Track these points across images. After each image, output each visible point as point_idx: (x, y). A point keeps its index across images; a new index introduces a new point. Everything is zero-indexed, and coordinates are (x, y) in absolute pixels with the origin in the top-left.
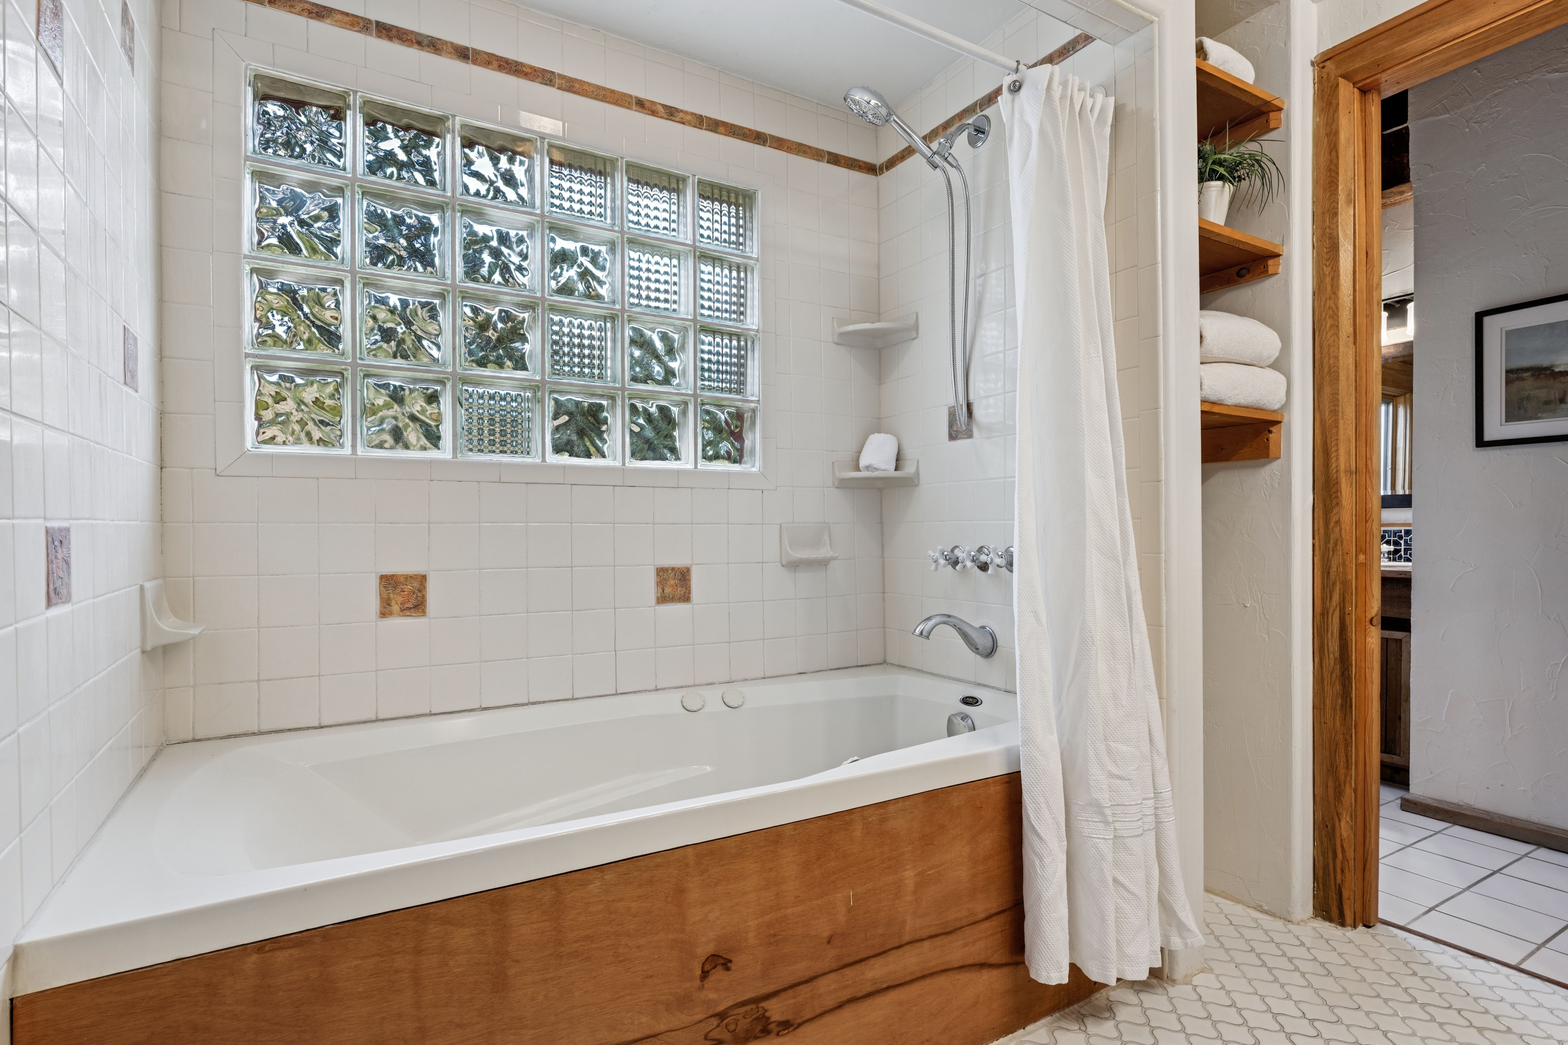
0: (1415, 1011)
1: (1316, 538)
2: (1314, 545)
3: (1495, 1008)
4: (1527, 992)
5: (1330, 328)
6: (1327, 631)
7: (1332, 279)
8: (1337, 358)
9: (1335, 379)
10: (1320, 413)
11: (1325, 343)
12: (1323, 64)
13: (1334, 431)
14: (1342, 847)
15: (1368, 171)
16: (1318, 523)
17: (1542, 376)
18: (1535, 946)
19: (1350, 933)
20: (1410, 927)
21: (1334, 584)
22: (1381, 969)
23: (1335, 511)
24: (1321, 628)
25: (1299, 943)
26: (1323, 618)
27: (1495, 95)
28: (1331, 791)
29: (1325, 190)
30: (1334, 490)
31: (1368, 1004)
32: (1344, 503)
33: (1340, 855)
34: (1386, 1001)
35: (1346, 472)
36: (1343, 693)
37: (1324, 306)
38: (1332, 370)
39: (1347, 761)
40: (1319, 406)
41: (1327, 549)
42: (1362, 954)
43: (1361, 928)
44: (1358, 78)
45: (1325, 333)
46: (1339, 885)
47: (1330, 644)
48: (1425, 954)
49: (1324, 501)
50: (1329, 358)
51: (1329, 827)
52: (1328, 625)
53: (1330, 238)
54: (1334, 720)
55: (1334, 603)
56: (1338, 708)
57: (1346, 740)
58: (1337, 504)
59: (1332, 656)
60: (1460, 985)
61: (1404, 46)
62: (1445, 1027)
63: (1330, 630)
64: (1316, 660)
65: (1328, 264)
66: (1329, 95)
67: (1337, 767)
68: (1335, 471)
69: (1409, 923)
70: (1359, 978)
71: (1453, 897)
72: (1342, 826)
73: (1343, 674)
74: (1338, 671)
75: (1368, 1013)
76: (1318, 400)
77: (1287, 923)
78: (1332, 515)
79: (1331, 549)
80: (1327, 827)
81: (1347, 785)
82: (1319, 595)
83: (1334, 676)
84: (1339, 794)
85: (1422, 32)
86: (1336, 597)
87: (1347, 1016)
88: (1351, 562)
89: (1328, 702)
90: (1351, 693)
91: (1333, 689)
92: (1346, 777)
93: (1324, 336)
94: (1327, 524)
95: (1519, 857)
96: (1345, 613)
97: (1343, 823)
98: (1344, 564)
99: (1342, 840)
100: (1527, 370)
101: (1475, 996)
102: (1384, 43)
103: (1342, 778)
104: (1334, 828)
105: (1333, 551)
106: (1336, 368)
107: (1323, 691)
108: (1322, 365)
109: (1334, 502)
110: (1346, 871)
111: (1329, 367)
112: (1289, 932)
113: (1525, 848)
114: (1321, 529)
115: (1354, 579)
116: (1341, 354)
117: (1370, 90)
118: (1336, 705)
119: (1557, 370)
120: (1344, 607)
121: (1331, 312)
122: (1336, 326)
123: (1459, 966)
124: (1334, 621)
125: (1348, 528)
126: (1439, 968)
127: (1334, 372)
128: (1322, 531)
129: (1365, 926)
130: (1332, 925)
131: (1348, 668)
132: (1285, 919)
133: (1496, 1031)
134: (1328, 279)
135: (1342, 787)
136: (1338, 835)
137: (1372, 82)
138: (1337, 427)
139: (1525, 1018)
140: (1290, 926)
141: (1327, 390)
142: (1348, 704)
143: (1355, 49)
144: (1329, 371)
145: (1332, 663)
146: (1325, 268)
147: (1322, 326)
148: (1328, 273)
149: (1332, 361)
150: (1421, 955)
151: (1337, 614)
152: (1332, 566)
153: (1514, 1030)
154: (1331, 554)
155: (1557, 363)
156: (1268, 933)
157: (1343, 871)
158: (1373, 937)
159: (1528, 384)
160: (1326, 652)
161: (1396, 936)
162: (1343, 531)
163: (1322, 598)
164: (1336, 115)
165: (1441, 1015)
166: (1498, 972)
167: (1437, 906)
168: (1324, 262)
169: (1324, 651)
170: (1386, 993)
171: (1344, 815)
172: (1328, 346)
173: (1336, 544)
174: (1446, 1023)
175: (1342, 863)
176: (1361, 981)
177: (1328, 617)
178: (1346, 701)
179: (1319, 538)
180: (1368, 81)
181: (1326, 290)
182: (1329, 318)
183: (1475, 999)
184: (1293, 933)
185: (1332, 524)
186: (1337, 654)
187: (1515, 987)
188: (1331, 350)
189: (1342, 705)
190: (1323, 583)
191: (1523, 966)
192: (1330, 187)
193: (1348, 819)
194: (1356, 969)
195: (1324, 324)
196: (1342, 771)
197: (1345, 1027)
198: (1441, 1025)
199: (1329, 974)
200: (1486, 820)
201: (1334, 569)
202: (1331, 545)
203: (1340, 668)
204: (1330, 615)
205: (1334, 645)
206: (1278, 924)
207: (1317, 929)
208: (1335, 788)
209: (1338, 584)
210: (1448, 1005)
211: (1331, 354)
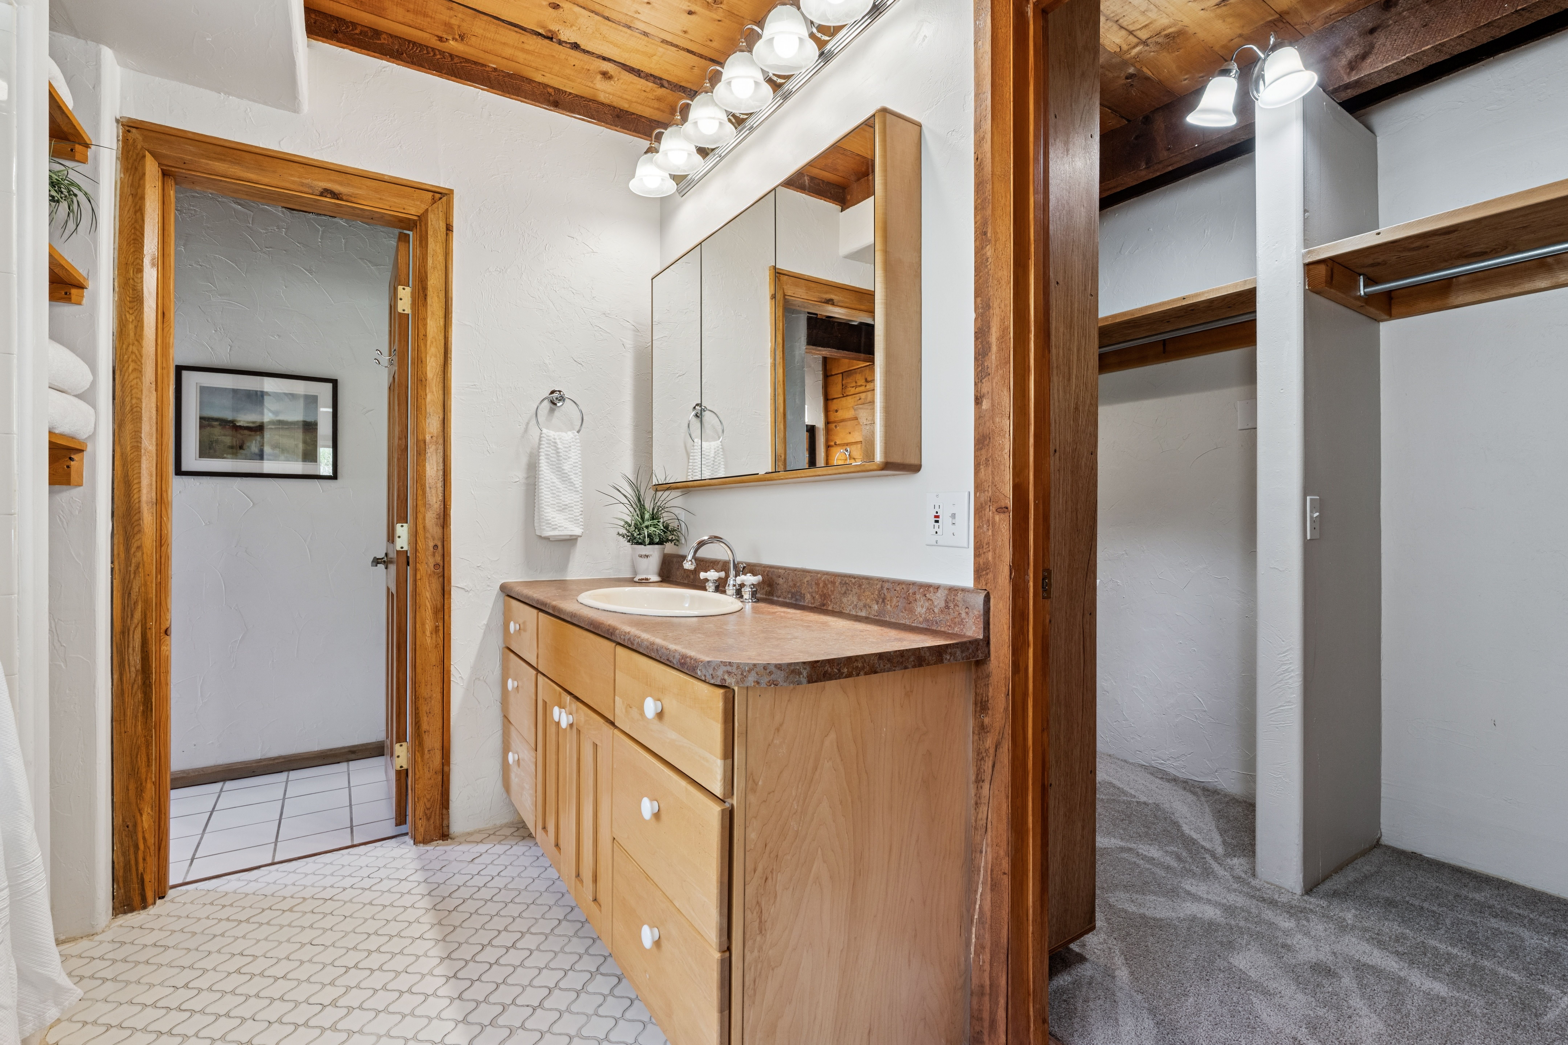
0: (245, 928)
1: (116, 563)
2: (112, 569)
3: (287, 892)
4: (294, 872)
5: (132, 371)
6: (128, 647)
7: (136, 327)
8: (140, 399)
9: (138, 419)
10: (121, 446)
11: (127, 383)
12: (129, 128)
13: (137, 464)
14: (144, 838)
15: (165, 244)
16: (118, 548)
17: (227, 427)
18: (273, 844)
19: (152, 910)
20: (188, 880)
21: (136, 603)
22: (199, 919)
23: (137, 537)
24: (121, 645)
25: (119, 945)
26: (124, 636)
27: (194, 197)
28: (132, 793)
29: (129, 244)
30: (136, 518)
31: (213, 946)
32: (146, 530)
33: (141, 846)
34: (222, 935)
35: (147, 503)
36: (145, 700)
37: (127, 349)
38: (135, 410)
39: (148, 759)
40: (119, 440)
41: (128, 572)
42: (176, 918)
43: (158, 902)
44: (165, 162)
45: (127, 374)
46: (142, 874)
47: (131, 658)
48: (218, 890)
49: (125, 528)
50: (131, 398)
51: (130, 826)
52: (128, 642)
53: (134, 290)
54: (136, 726)
55: (136, 621)
56: (139, 715)
57: (147, 741)
58: (139, 531)
59: (133, 669)
60: (256, 893)
61: (210, 162)
62: (271, 923)
63: (131, 646)
64: (115, 677)
65: (131, 312)
66: (135, 160)
67: (138, 769)
68: (137, 501)
69: (185, 878)
70: (190, 935)
71: (199, 844)
72: (144, 819)
73: (144, 683)
74: (139, 681)
75: (219, 951)
76: (119, 435)
77: (91, 938)
78: (134, 541)
79: (132, 572)
80: (128, 827)
81: (148, 781)
82: (119, 615)
83: (136, 686)
84: (140, 791)
85: (225, 160)
86: (138, 615)
87: (208, 964)
88: (152, 582)
89: (129, 713)
90: (151, 699)
91: (134, 700)
92: (147, 775)
93: (126, 377)
94: (127, 549)
95: (217, 794)
96: (146, 628)
97: (145, 817)
98: (145, 585)
99: (143, 832)
100: (216, 420)
101: (271, 893)
102: (191, 148)
103: (144, 777)
104: (135, 825)
105: (135, 573)
106: (139, 409)
107: (124, 703)
108: (123, 403)
109: (136, 529)
110: (148, 858)
111: (131, 406)
112: (101, 942)
113: (218, 786)
114: (121, 553)
115: (154, 597)
116: (144, 397)
117: (170, 176)
118: (138, 712)
119: (238, 424)
120: (146, 623)
121: (134, 357)
122: (139, 371)
123: (246, 883)
124: (135, 637)
125: (149, 553)
126: (235, 892)
127: (136, 412)
128: (122, 556)
129: (160, 898)
130: (134, 913)
131: (149, 677)
132: (88, 936)
133: (298, 904)
134: (131, 326)
135: (144, 784)
136: (140, 829)
137: (176, 172)
138: (140, 462)
139: (305, 887)
140: (97, 938)
141: (129, 427)
142: (149, 709)
143: (163, 136)
144: (132, 410)
145: (133, 675)
146: (128, 316)
147: (124, 366)
148: (131, 320)
149: (134, 401)
150: (216, 891)
151: (139, 631)
152: (134, 586)
153: (307, 897)
154: (132, 576)
155: (239, 419)
156: (82, 956)
157: (144, 859)
158: (172, 901)
159: (217, 432)
160: (127, 666)
161: (187, 891)
162: (145, 555)
163: (123, 618)
164: (141, 182)
165: (263, 918)
166: (270, 872)
167: (194, 855)
168: (127, 309)
169: (124, 666)
170: (218, 930)
171: (146, 809)
172: (131, 386)
173: (138, 567)
174: (270, 920)
175: (144, 852)
176: (193, 936)
177: (128, 634)
178: (147, 707)
179: (119, 563)
180: (173, 169)
181: (128, 335)
182: (132, 361)
183: (272, 895)
184: (105, 941)
185: (133, 550)
186: (139, 667)
187: (285, 874)
188: (133, 392)
189: (143, 711)
190: (123, 604)
191: (276, 860)
192: (134, 243)
193: (149, 811)
194: (182, 930)
195: (126, 365)
196: (143, 770)
197: (212, 971)
198: (268, 923)
199: (166, 948)
200: (182, 778)
201: (135, 589)
202: (132, 569)
203: (142, 679)
204: (131, 632)
205: (135, 659)
206: (84, 944)
207: (123, 925)
208: (137, 788)
209: (140, 603)
210: (261, 910)
211: (134, 396)
